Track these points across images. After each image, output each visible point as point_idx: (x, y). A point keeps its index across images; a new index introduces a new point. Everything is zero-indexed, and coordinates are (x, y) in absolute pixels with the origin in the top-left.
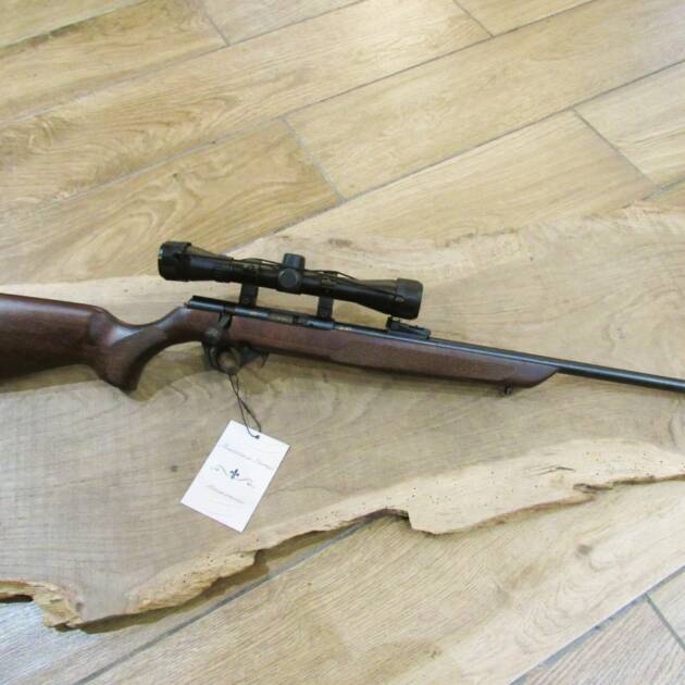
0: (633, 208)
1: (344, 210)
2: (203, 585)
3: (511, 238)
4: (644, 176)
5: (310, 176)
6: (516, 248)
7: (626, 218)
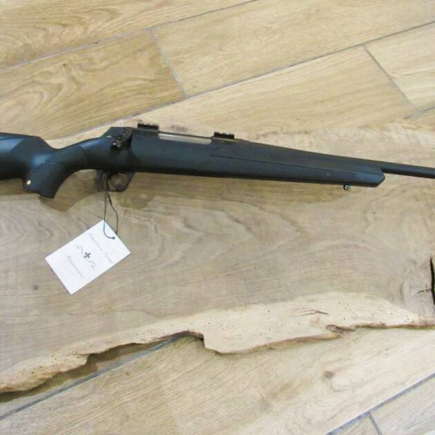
0: (395, 123)
1: (185, 104)
2: (47, 377)
3: (304, 137)
4: (408, 102)
5: (165, 76)
7: (389, 131)
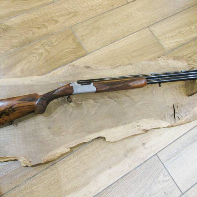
0: (161, 58)
1: (88, 57)
2: (59, 156)
3: (131, 66)
6: (132, 69)
7: (159, 61)
